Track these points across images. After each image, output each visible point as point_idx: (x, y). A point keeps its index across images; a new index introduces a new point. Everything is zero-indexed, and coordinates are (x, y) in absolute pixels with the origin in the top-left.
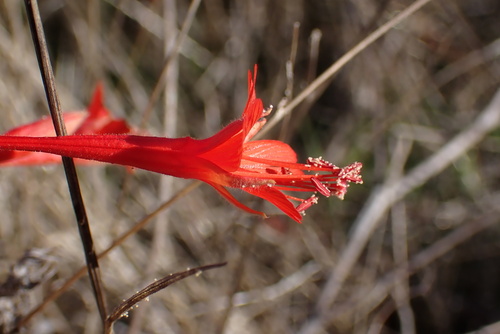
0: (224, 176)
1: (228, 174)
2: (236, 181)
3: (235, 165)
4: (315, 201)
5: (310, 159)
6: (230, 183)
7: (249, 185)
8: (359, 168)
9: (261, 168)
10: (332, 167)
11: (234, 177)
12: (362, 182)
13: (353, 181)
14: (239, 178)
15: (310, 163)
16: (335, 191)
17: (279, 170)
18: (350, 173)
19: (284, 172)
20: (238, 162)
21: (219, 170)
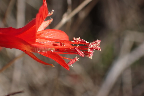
0: (29, 46)
1: (31, 46)
2: (35, 49)
3: (34, 41)
4: (77, 60)
5: (74, 38)
6: (32, 50)
7: (42, 51)
8: (99, 43)
9: (50, 43)
10: (85, 42)
11: (33, 47)
12: (101, 50)
13: (97, 49)
14: (36, 47)
15: (75, 40)
16: (88, 54)
17: (59, 44)
18: (95, 45)
19: (61, 45)
20: (35, 39)
21: (27, 44)
